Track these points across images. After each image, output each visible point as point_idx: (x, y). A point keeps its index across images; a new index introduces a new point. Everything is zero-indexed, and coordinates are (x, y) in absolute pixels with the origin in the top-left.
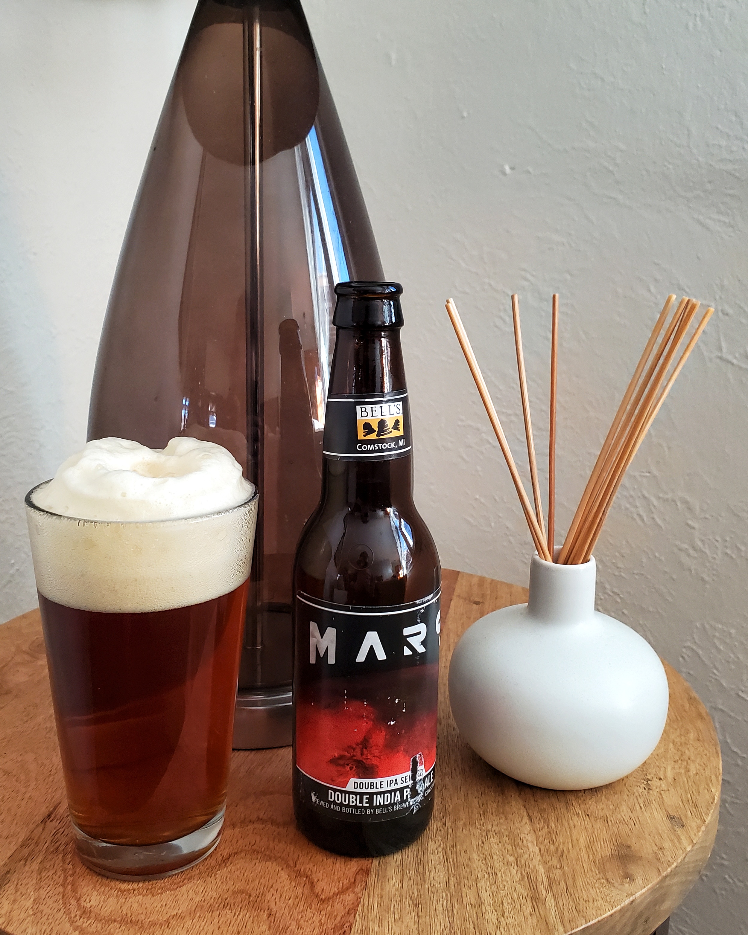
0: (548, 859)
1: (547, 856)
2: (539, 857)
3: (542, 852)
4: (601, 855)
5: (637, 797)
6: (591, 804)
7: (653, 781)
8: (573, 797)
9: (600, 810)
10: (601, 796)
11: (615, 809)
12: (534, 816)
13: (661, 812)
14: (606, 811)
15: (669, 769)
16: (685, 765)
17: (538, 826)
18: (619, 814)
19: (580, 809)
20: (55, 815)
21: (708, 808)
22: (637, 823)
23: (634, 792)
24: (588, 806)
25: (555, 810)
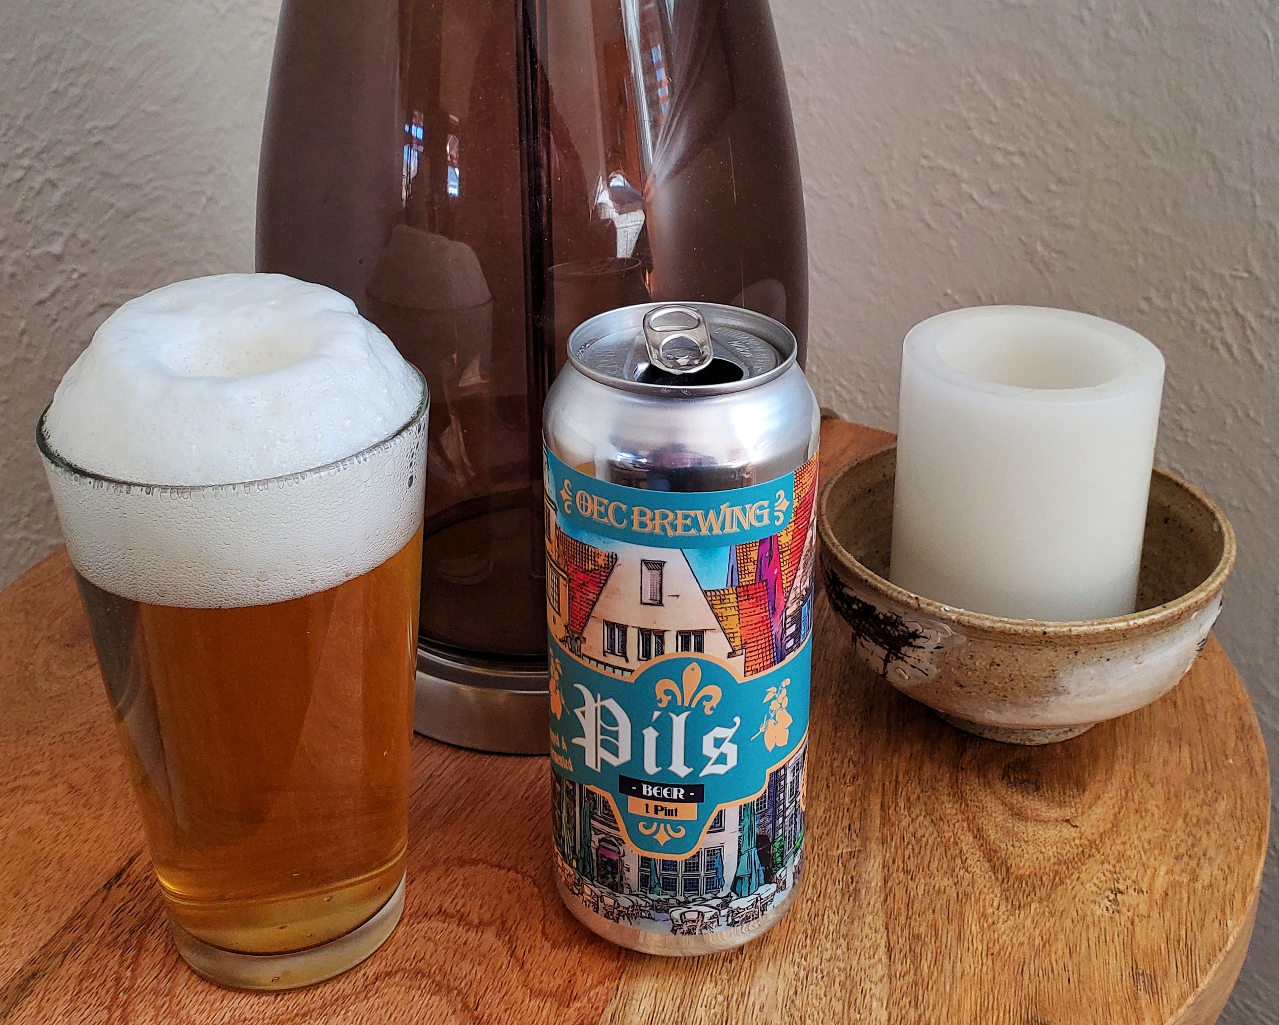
5: (1088, 926)
6: (1004, 933)
7: (1125, 897)
8: (975, 916)
9: (1015, 948)
10: (1026, 918)
11: (1044, 946)
12: (897, 947)
13: (1123, 961)
14: (1026, 948)
15: (1162, 873)
16: (1194, 866)
17: (898, 968)
18: (1048, 959)
19: (982, 941)
20: (128, 876)
21: (1210, 960)
22: (1074, 978)
23: (1085, 915)
24: (996, 936)
25: (937, 938)
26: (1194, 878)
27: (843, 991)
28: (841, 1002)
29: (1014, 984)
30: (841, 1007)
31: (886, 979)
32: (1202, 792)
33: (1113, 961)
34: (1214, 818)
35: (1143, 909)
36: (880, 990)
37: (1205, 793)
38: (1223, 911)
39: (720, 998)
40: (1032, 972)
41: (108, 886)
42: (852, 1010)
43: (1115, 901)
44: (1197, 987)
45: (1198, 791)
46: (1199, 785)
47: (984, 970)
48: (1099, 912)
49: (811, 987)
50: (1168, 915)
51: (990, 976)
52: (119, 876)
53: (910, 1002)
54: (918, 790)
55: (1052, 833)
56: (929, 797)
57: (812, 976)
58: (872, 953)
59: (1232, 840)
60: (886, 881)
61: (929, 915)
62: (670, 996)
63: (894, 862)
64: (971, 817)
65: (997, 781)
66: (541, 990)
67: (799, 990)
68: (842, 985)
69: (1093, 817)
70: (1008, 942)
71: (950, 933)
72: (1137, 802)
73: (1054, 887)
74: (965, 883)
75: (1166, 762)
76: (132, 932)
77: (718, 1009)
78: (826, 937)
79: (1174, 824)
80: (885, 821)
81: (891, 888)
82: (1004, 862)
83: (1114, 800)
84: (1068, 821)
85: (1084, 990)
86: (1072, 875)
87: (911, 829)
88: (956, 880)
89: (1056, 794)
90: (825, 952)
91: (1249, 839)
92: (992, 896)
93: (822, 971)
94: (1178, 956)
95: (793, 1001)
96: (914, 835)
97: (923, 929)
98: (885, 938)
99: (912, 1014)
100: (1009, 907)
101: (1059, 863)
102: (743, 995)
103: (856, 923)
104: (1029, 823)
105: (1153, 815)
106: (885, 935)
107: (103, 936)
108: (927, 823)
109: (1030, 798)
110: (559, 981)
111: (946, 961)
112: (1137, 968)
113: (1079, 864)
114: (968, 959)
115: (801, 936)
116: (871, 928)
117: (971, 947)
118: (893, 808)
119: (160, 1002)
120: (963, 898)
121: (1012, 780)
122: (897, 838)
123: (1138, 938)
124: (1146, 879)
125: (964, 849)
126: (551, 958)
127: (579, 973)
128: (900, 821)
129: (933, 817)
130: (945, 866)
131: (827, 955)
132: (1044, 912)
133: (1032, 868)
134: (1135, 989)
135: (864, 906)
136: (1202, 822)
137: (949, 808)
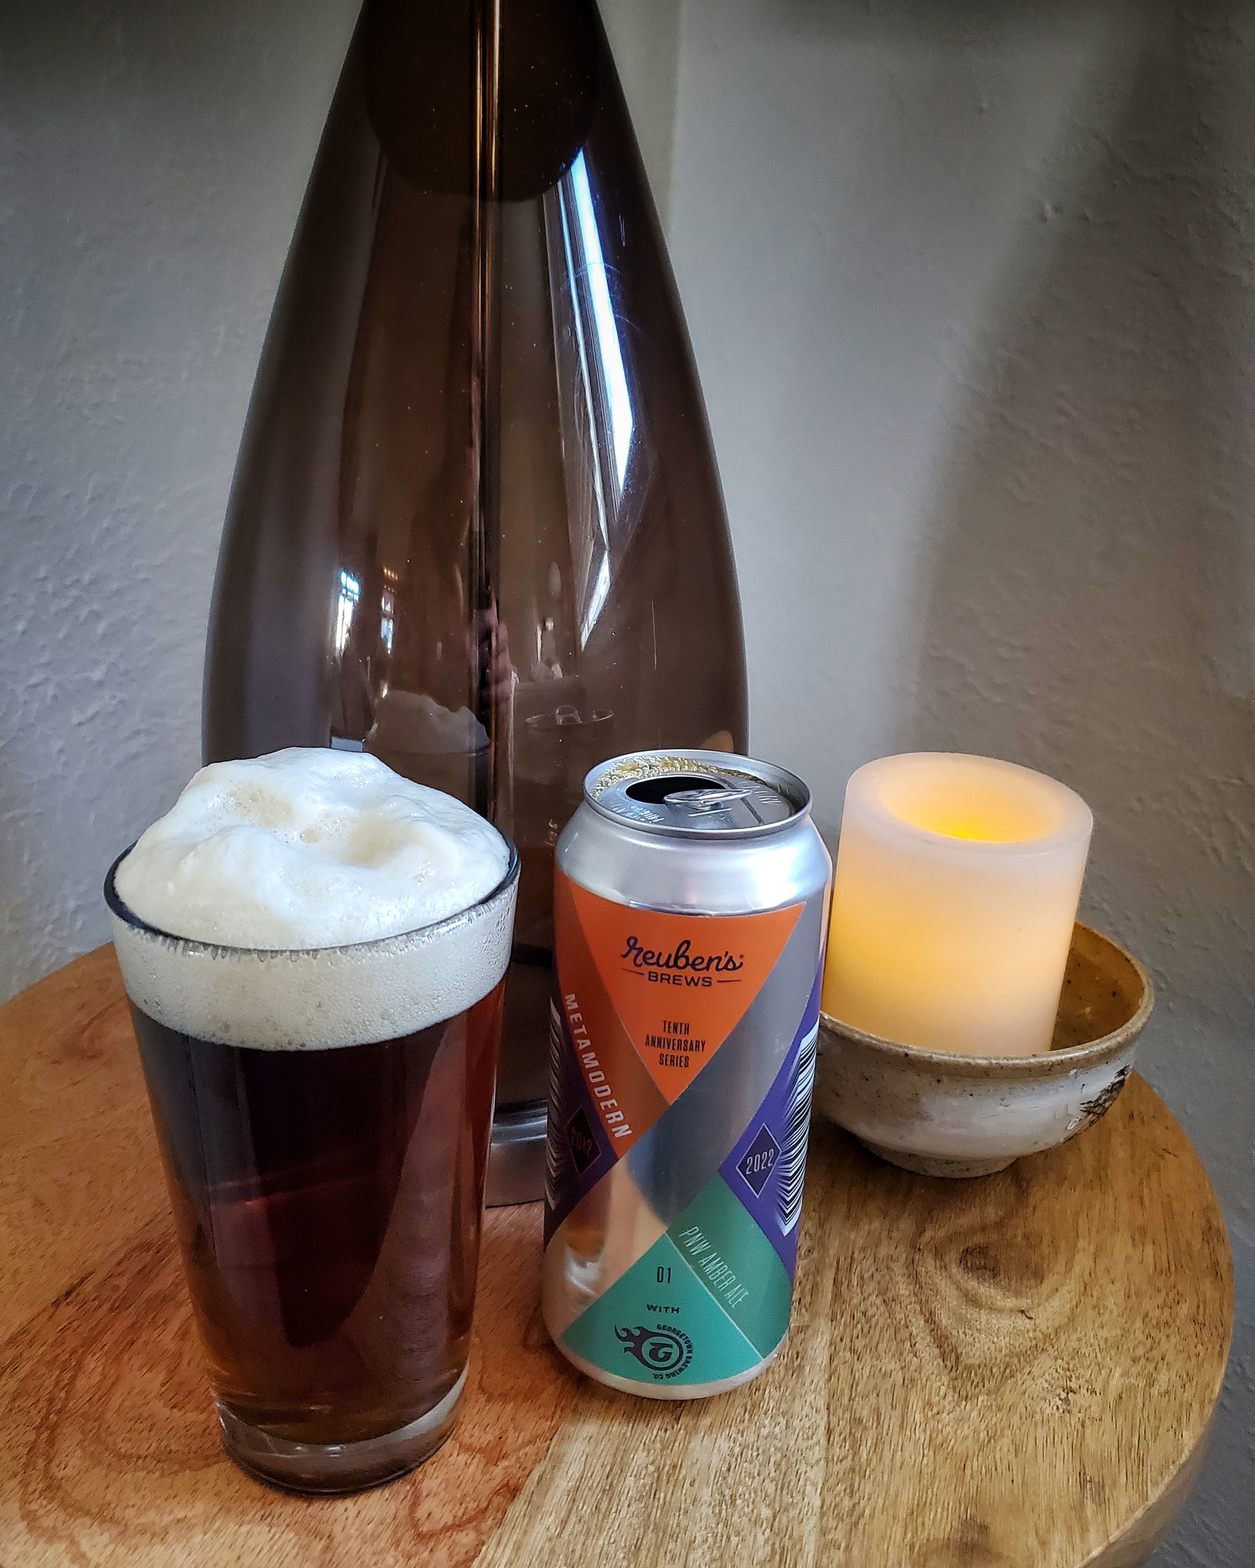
0: (830, 1526)
1: (830, 1518)
2: (814, 1520)
3: (825, 1509)
4: (929, 1535)
5: (1036, 1424)
6: (948, 1424)
7: (1078, 1395)
8: (920, 1403)
9: (959, 1440)
10: (972, 1410)
11: (989, 1442)
12: (837, 1430)
13: (1071, 1465)
14: (969, 1443)
15: (1117, 1375)
16: (1151, 1370)
17: (837, 1452)
18: (992, 1455)
19: (925, 1431)
20: (78, 1295)
21: (1162, 1472)
22: (1018, 1479)
23: (1035, 1412)
24: (940, 1427)
25: (878, 1424)
26: (1151, 1383)
27: (778, 1472)
28: (774, 1483)
29: (955, 1478)
30: (774, 1488)
31: (822, 1462)
32: (1164, 1293)
33: (1060, 1464)
34: (1174, 1321)
35: (1095, 1411)
36: (817, 1474)
37: (1167, 1294)
38: (1179, 1421)
39: (651, 1468)
40: (975, 1468)
41: (56, 1304)
42: (784, 1492)
43: (1066, 1401)
44: (1147, 1500)
45: (1159, 1291)
46: (1160, 1285)
47: (925, 1461)
48: (1048, 1411)
49: (745, 1465)
50: (1120, 1421)
51: (930, 1469)
52: (68, 1294)
53: (845, 1490)
54: (873, 1269)
55: (1005, 1323)
56: (883, 1277)
57: (747, 1454)
58: (810, 1434)
59: (1192, 1347)
60: (831, 1359)
61: (873, 1398)
62: (601, 1461)
63: (842, 1340)
64: (924, 1299)
65: (953, 1266)
66: (471, 1445)
67: (733, 1466)
68: (778, 1465)
69: (1049, 1309)
70: (952, 1434)
71: (892, 1420)
72: (1095, 1298)
73: (1004, 1378)
74: (912, 1368)
75: (1128, 1258)
76: (74, 1352)
77: (648, 1481)
78: (765, 1414)
79: (1133, 1323)
80: (837, 1296)
81: (836, 1367)
82: (954, 1349)
83: (1073, 1293)
84: (1023, 1312)
85: (1027, 1493)
86: (1023, 1368)
87: (862, 1308)
88: (903, 1364)
89: (1013, 1282)
90: (762, 1429)
91: (1210, 1346)
92: (939, 1384)
93: (758, 1450)
94: (1129, 1466)
95: (725, 1478)
96: (864, 1314)
97: (865, 1413)
98: (826, 1419)
99: (847, 1503)
100: (956, 1396)
101: (1011, 1355)
102: (675, 1467)
103: (797, 1402)
104: (983, 1311)
105: (1111, 1312)
106: (826, 1415)
107: (43, 1354)
108: (879, 1302)
109: (987, 1285)
110: (490, 1437)
111: (887, 1447)
112: (1084, 1474)
113: (1032, 1357)
114: (909, 1448)
115: (740, 1410)
116: (812, 1408)
117: (913, 1436)
118: (845, 1286)
119: (89, 1426)
120: (909, 1383)
121: (969, 1265)
122: (847, 1317)
123: (1088, 1441)
124: (1100, 1379)
125: (914, 1333)
126: (485, 1412)
127: (511, 1430)
128: (851, 1299)
129: (886, 1299)
130: (893, 1349)
131: (764, 1432)
132: (991, 1405)
133: (982, 1358)
134: (1081, 1496)
135: (807, 1384)
136: (1162, 1324)
137: (903, 1289)
